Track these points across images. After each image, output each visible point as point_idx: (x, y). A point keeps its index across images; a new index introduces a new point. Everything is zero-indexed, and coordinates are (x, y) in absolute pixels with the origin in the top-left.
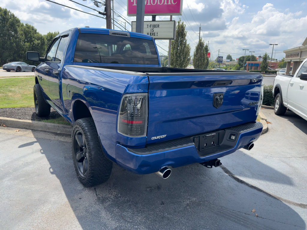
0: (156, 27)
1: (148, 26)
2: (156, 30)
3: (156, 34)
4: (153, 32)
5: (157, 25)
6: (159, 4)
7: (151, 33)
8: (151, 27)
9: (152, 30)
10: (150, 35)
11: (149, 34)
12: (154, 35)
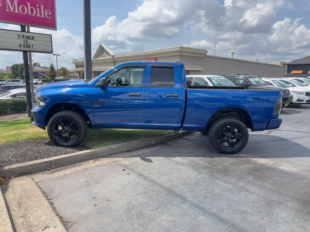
0: (30, 39)
1: (20, 36)
2: (30, 42)
3: (31, 47)
4: (27, 44)
5: (31, 37)
6: (30, 14)
7: (24, 45)
8: (24, 38)
9: (25, 42)
10: (24, 47)
11: (22, 46)
12: (28, 47)
